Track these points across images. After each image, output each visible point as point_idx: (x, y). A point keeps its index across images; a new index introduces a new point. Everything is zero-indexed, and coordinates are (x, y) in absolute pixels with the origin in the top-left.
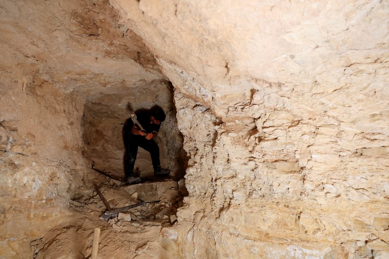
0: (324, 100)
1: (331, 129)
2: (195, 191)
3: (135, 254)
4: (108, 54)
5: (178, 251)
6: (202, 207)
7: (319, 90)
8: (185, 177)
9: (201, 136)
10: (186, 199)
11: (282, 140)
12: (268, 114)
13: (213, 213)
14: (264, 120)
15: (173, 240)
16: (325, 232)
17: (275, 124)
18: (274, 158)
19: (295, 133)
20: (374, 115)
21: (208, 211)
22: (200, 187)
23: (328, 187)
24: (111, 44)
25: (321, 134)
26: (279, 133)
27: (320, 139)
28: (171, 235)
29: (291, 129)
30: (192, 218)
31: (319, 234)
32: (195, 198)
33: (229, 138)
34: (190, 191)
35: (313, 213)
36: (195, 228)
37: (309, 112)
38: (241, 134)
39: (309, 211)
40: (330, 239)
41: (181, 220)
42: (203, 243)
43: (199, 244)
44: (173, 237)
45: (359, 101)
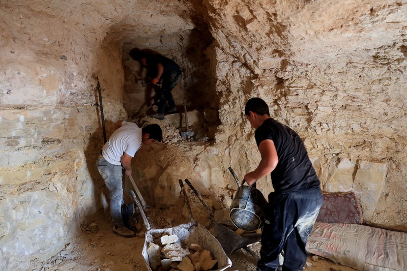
0: (332, 77)
1: (332, 93)
2: (227, 122)
3: (195, 165)
4: (162, 12)
5: (219, 162)
6: (234, 132)
7: (331, 71)
8: (219, 111)
9: (235, 84)
10: (221, 127)
11: (301, 96)
12: (294, 79)
13: (243, 137)
14: (291, 82)
15: (215, 155)
16: (317, 149)
17: (298, 86)
18: (293, 106)
19: (310, 93)
20: (356, 89)
21: (239, 135)
22: (231, 118)
23: (324, 125)
24: (168, 6)
25: (326, 95)
26: (300, 92)
27: (325, 98)
28: (213, 151)
29: (308, 90)
30: (227, 140)
31: (313, 150)
32: (228, 126)
33: (263, 90)
34: (223, 121)
35: (313, 139)
36: (231, 146)
37: (321, 82)
38: (271, 87)
39: (310, 138)
40: (319, 153)
41: (219, 141)
42: (236, 156)
43: (234, 157)
44: (215, 153)
45: (351, 80)
